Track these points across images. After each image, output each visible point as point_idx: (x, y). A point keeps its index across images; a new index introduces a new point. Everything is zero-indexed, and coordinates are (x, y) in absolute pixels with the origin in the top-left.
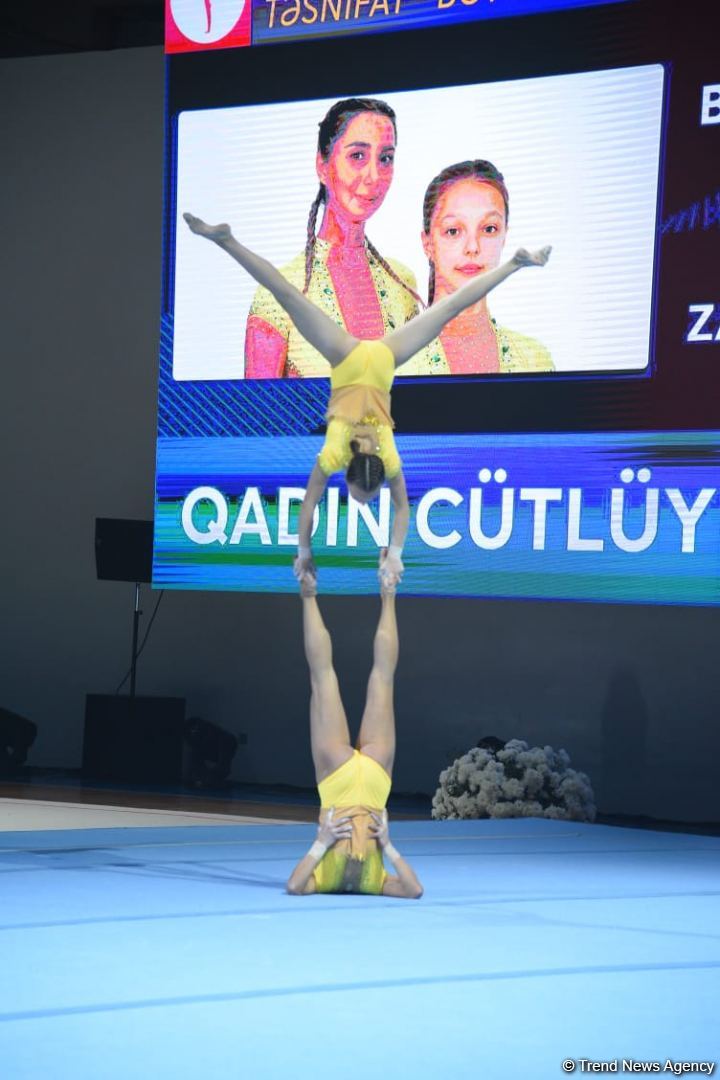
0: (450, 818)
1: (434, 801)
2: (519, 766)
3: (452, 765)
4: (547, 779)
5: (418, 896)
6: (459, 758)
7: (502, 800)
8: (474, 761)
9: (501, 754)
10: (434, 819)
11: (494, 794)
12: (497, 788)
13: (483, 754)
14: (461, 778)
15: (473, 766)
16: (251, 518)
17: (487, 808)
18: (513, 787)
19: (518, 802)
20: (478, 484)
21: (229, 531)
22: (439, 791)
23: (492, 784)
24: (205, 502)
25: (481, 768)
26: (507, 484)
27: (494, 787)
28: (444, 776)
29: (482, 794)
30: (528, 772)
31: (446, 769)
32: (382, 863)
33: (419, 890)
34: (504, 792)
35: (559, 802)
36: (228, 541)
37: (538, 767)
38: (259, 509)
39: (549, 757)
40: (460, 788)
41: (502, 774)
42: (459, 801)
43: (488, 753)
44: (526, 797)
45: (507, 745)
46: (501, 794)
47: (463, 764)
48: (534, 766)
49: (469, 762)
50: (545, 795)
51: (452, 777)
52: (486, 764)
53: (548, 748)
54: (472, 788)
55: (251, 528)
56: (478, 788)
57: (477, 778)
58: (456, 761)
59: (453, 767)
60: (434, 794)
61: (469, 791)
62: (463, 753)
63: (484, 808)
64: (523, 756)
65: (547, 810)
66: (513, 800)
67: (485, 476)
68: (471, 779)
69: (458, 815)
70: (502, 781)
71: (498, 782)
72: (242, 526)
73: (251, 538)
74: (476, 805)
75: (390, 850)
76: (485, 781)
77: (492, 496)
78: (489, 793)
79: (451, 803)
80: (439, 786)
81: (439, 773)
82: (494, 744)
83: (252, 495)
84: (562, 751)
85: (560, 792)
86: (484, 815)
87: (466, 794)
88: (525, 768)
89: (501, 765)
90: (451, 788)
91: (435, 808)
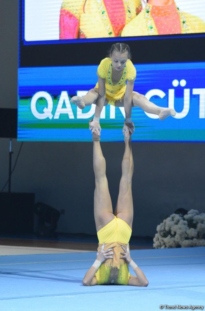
0: (163, 247)
1: (154, 240)
2: (194, 222)
3: (162, 222)
5: (146, 286)
6: (166, 219)
7: (187, 238)
8: (173, 220)
9: (186, 216)
10: (154, 248)
11: (183, 236)
12: (184, 233)
13: (177, 217)
14: (167, 229)
15: (172, 223)
16: (64, 106)
17: (180, 243)
18: (192, 232)
19: (194, 239)
20: (172, 87)
21: (53, 113)
22: (156, 235)
23: (182, 231)
24: (41, 99)
25: (177, 223)
26: (186, 87)
27: (183, 232)
28: (159, 228)
29: (177, 236)
30: (199, 225)
31: (159, 224)
32: (128, 270)
33: (147, 283)
34: (188, 235)
36: (53, 118)
38: (68, 102)
40: (166, 234)
41: (186, 226)
42: (166, 240)
43: (180, 216)
44: (198, 237)
45: (189, 212)
46: (186, 236)
47: (168, 221)
48: (202, 222)
49: (171, 221)
51: (163, 228)
52: (178, 221)
54: (172, 233)
55: (64, 111)
56: (175, 233)
57: (174, 228)
58: (164, 221)
59: (163, 223)
60: (154, 236)
61: (171, 235)
62: (168, 216)
63: (178, 242)
64: (196, 217)
66: (192, 238)
67: (175, 83)
68: (172, 229)
69: (166, 246)
70: (186, 229)
71: (184, 230)
72: (60, 110)
73: (64, 116)
74: (174, 241)
75: (133, 263)
76: (178, 230)
77: (179, 93)
78: (181, 235)
79: (163, 241)
80: (157, 232)
81: (157, 226)
82: (182, 212)
83: (64, 95)
86: (178, 246)
87: (169, 236)
88: (197, 223)
89: (186, 222)
90: (162, 233)
91: (155, 243)
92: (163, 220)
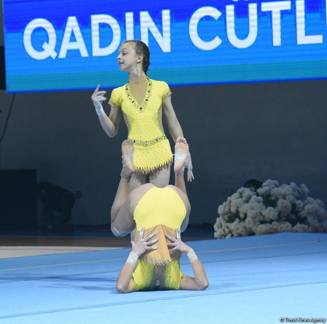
0: (228, 237)
1: (216, 227)
2: (273, 198)
3: (226, 200)
4: (294, 206)
6: (230, 196)
7: (263, 222)
8: (241, 197)
9: (260, 190)
10: (216, 238)
11: (257, 220)
12: (259, 214)
13: (247, 191)
14: (233, 210)
15: (240, 200)
16: (73, 38)
17: (253, 229)
18: (270, 212)
19: (274, 223)
20: (231, 2)
21: (58, 49)
22: (218, 220)
23: (256, 212)
24: (39, 30)
25: (247, 202)
26: (251, 1)
27: (257, 213)
28: (221, 209)
29: (248, 219)
30: (280, 202)
31: (222, 204)
32: (180, 267)
33: (206, 284)
34: (264, 217)
35: (303, 220)
36: (57, 57)
37: (287, 198)
38: (78, 35)
39: (294, 190)
41: (261, 204)
42: (233, 226)
43: (251, 190)
44: (279, 219)
45: (264, 184)
46: (262, 218)
47: (234, 200)
48: (284, 197)
49: (238, 198)
50: (293, 217)
51: (227, 210)
52: (250, 198)
53: (293, 184)
54: (242, 215)
55: (73, 46)
56: (246, 216)
57: (244, 208)
58: (229, 198)
59: (227, 202)
60: (215, 222)
61: (239, 218)
62: (233, 192)
63: (250, 229)
64: (276, 191)
65: (295, 227)
66: (271, 222)
68: (240, 210)
69: (232, 235)
70: (262, 209)
71: (259, 210)
73: (73, 54)
74: (245, 227)
76: (250, 210)
78: (254, 218)
79: (228, 227)
80: (218, 216)
81: (218, 207)
82: (255, 184)
83: (72, 22)
84: (303, 185)
85: (303, 214)
86: (251, 234)
87: (237, 220)
88: (277, 199)
89: (260, 198)
90: (226, 217)
91: (216, 232)
92: (227, 197)
